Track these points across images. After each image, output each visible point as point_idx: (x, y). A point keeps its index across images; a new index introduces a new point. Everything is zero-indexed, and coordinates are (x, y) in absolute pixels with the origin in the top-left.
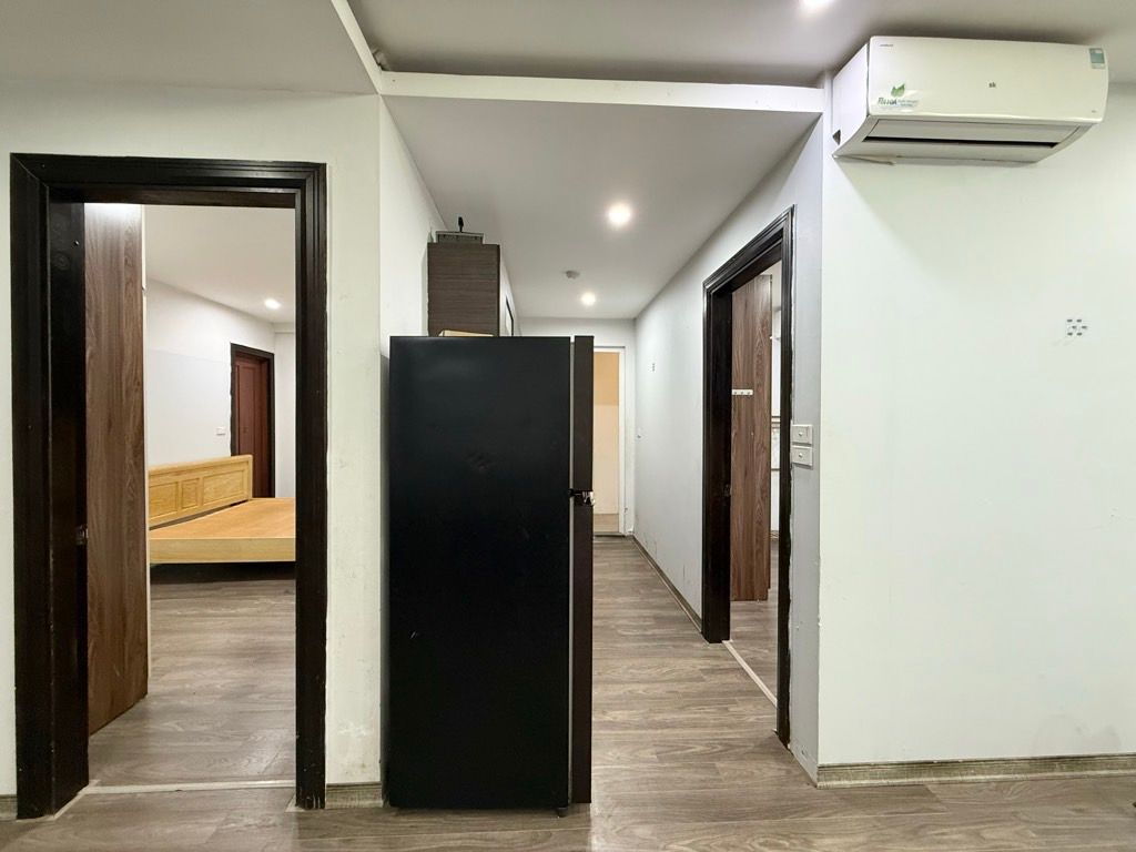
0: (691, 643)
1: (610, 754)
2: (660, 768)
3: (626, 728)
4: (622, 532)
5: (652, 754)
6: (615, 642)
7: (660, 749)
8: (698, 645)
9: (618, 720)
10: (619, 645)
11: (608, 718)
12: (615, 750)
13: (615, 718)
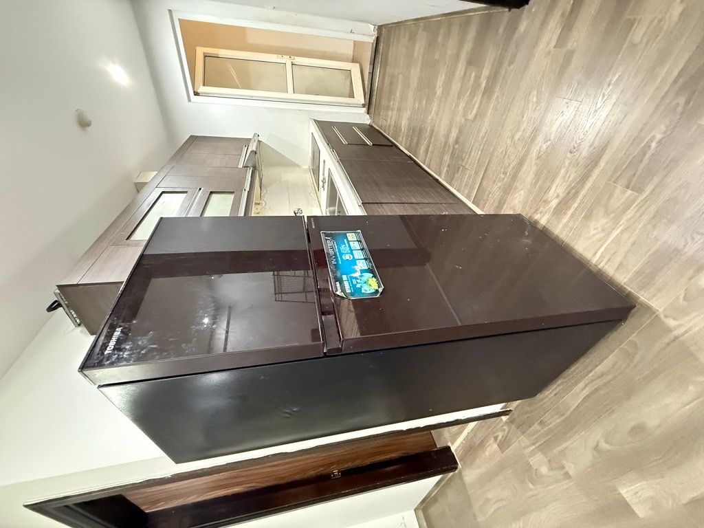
0: (516, 36)
1: (593, 232)
2: (646, 200)
3: (577, 193)
4: (372, 40)
5: (624, 192)
6: (479, 131)
7: (623, 181)
8: (522, 27)
9: (562, 195)
10: (484, 130)
11: (554, 203)
12: (592, 224)
13: (558, 196)
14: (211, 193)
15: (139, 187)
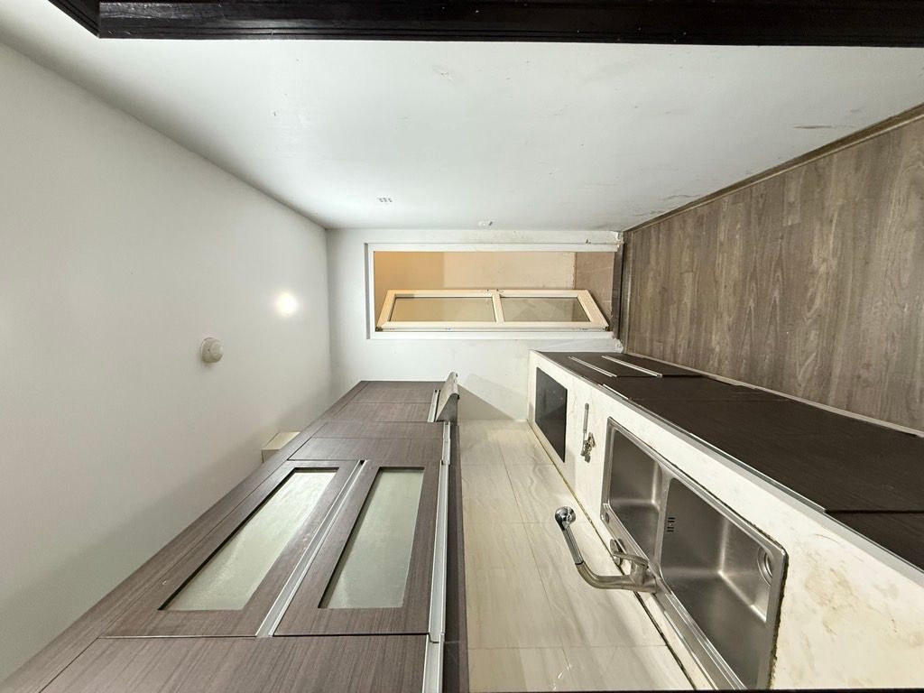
14: (382, 470)
15: (266, 456)
